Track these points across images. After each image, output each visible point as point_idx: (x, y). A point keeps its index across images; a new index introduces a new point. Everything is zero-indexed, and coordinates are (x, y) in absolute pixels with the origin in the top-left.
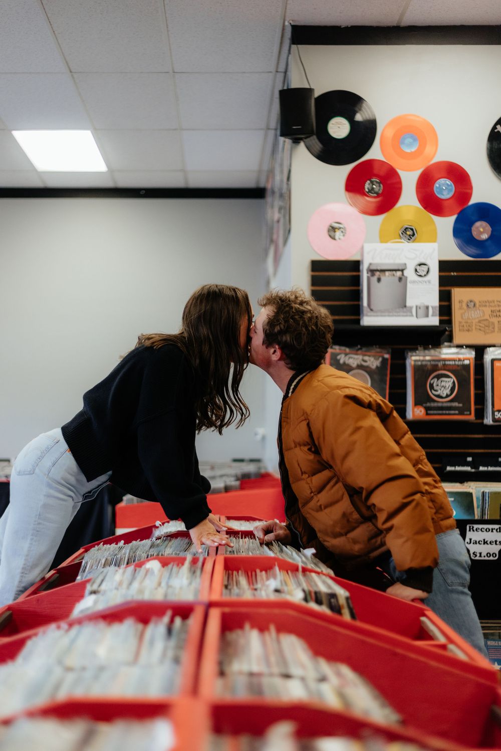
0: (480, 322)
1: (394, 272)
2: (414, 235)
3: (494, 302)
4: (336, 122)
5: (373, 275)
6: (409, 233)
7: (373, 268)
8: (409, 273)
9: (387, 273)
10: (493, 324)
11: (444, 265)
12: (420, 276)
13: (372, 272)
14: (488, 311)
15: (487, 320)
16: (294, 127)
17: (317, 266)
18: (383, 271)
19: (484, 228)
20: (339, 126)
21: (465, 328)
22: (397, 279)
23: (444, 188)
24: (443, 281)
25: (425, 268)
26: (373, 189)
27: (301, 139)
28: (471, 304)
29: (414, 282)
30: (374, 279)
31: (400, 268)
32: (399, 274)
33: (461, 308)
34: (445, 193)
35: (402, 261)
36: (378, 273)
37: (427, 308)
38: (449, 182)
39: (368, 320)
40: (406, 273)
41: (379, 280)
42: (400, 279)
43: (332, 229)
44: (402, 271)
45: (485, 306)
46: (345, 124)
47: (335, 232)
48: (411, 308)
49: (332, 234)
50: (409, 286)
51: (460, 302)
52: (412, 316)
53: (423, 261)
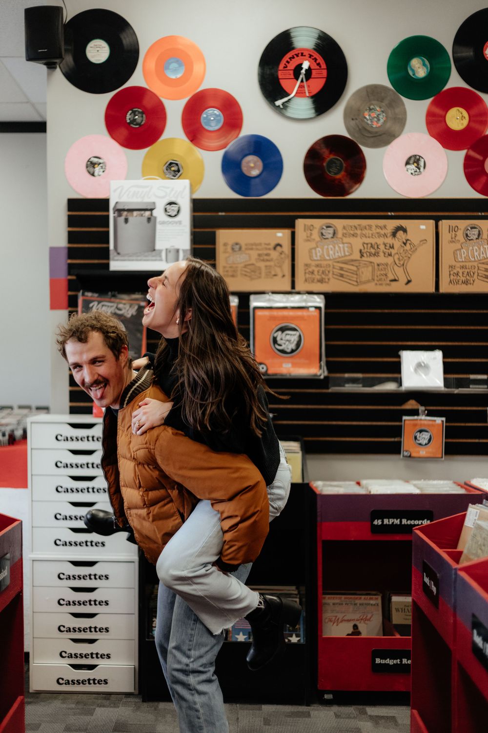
0: (245, 266)
1: (143, 212)
2: (179, 171)
3: (260, 244)
4: (95, 45)
5: (120, 215)
6: (174, 169)
7: (120, 207)
8: (159, 213)
9: (135, 213)
10: (260, 268)
11: (198, 205)
12: (170, 216)
13: (119, 211)
14: (254, 254)
15: (253, 264)
16: (40, 51)
17: (73, 204)
18: (131, 211)
19: (255, 164)
20: (98, 49)
21: (230, 274)
22: (145, 219)
23: (212, 118)
24: (196, 223)
25: (175, 208)
26: (135, 120)
27: (55, 63)
28: (237, 247)
29: (163, 223)
30: (121, 220)
31: (149, 207)
32: (147, 213)
33: (225, 252)
34: (213, 124)
35: (147, 200)
36: (125, 213)
37: (178, 251)
38: (217, 112)
39: (116, 265)
40: (155, 213)
41: (126, 221)
42: (149, 219)
43: (91, 165)
44: (151, 210)
45: (252, 249)
46: (105, 47)
47: (94, 168)
48: (161, 251)
49: (91, 170)
50: (159, 227)
51: (225, 245)
52: (161, 260)
53: (173, 200)
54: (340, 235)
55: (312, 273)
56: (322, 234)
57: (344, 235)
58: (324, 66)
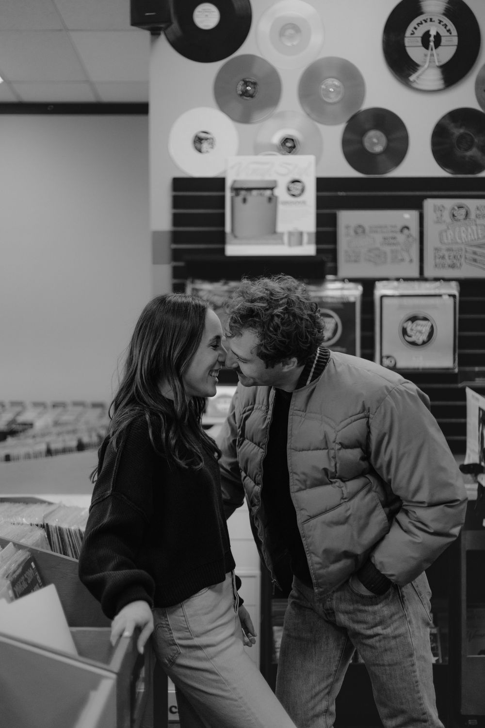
0: (370, 251)
1: (262, 191)
2: (294, 147)
3: (386, 227)
4: (204, 9)
5: (237, 195)
6: (289, 145)
7: (238, 186)
8: (281, 192)
9: (254, 193)
10: (385, 253)
11: (323, 184)
12: (293, 195)
13: (237, 190)
14: (379, 238)
15: (378, 249)
16: (147, 14)
17: (180, 184)
18: (249, 190)
19: (378, 139)
20: (206, 14)
21: (353, 259)
22: (265, 200)
23: (332, 87)
24: (321, 203)
25: (298, 186)
26: (247, 91)
27: (160, 29)
28: (360, 230)
29: (285, 203)
30: (239, 199)
31: (270, 186)
32: (268, 193)
33: (348, 235)
34: (332, 96)
35: (268, 178)
36: (243, 193)
37: (301, 234)
38: (337, 83)
39: (233, 250)
40: (277, 192)
41: (245, 200)
42: (270, 199)
43: (198, 141)
44: (272, 189)
45: (376, 232)
46: (213, 12)
47: (201, 143)
48: (282, 234)
49: (198, 145)
50: (281, 208)
51: (347, 227)
52: (283, 243)
53: (297, 177)
54: (473, 216)
55: (443, 257)
56: (454, 216)
57: (477, 216)
58: (454, 32)
